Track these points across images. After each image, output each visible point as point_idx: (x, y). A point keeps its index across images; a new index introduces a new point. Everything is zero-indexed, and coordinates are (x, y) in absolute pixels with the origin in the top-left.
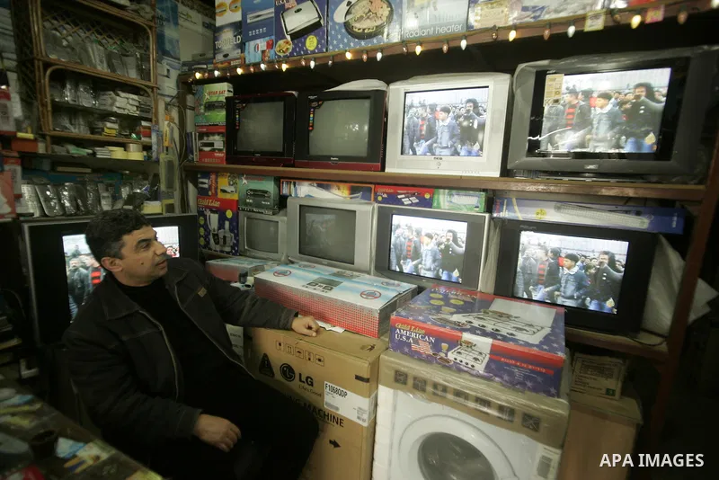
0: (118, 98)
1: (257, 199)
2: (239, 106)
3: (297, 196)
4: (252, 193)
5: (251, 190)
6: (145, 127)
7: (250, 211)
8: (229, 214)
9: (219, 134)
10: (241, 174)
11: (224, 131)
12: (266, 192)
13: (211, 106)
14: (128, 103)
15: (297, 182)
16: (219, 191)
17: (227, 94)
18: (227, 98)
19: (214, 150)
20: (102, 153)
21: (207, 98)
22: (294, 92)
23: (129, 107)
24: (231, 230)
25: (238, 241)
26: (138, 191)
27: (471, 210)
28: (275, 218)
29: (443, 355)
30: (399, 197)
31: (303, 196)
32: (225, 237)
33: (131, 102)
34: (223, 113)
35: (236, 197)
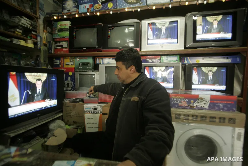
0: (22, 19)
1: (85, 66)
2: (75, 30)
3: (103, 64)
4: (82, 64)
5: (81, 63)
6: (34, 35)
7: (81, 71)
8: (70, 74)
9: (65, 41)
10: (76, 57)
11: (68, 40)
12: (89, 63)
13: (61, 30)
14: (27, 22)
15: (103, 58)
16: (65, 65)
17: (69, 25)
18: (69, 27)
19: (63, 48)
20: (16, 41)
21: (59, 27)
22: (101, 24)
23: (27, 24)
24: (71, 80)
25: (75, 85)
26: (29, 63)
27: (175, 62)
28: (93, 73)
29: (191, 105)
30: (147, 60)
31: (106, 63)
32: (68, 84)
33: (28, 22)
34: (68, 33)
35: (73, 66)
